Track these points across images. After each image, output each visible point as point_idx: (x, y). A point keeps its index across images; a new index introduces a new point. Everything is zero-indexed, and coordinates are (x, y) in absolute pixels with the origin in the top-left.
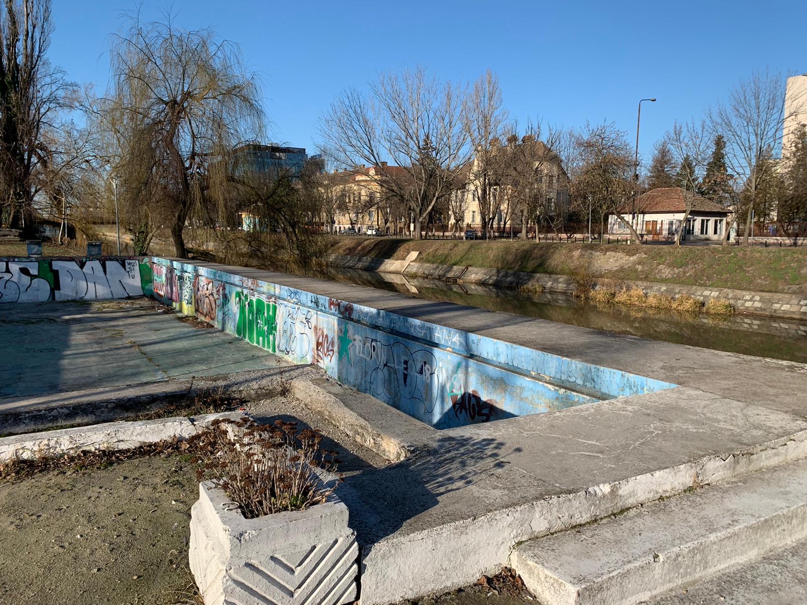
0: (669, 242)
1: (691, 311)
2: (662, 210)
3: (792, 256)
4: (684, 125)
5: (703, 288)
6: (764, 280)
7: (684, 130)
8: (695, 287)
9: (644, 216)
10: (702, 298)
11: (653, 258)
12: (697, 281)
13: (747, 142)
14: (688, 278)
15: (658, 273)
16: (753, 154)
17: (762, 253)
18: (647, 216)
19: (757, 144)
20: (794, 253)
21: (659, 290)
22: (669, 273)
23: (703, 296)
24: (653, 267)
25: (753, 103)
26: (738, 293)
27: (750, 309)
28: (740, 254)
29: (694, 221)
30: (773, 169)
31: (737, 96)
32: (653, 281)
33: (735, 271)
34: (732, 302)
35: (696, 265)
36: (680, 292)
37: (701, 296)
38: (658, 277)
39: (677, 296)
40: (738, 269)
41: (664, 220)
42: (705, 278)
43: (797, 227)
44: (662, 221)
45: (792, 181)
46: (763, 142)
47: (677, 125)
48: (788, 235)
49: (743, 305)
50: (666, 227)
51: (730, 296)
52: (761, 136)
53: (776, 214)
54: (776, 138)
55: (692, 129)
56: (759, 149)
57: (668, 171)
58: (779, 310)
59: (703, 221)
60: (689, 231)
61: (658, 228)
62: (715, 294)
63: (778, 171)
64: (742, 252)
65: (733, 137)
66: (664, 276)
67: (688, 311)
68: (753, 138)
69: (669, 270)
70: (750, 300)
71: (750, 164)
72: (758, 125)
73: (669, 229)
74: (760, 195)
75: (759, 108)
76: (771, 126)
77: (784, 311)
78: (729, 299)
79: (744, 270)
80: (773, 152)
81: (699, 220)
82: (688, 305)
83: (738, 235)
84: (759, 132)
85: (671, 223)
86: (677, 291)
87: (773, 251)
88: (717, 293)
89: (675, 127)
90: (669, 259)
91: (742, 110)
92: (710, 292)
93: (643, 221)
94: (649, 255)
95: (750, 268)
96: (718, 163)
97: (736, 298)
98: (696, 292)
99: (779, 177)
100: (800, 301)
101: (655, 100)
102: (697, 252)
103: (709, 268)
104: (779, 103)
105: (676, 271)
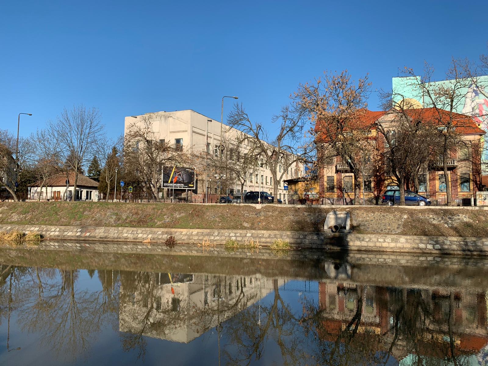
6: (65, 219)
8: (27, 226)
11: (11, 209)
12: (30, 222)
14: (26, 220)
15: (10, 218)
17: (69, 204)
21: (6, 229)
22: (17, 218)
24: (8, 215)
26: (49, 227)
27: (53, 236)
28: (58, 205)
29: (81, 191)
32: (4, 224)
34: (43, 233)
35: (33, 213)
38: (9, 221)
40: (54, 214)
42: (35, 220)
49: (49, 234)
51: (45, 229)
58: (66, 235)
66: (13, 220)
69: (17, 216)
70: (54, 231)
77: (68, 236)
78: (42, 231)
79: (57, 214)
81: (84, 191)
83: (99, 199)
88: (38, 228)
90: (20, 209)
92: (34, 228)
94: (9, 207)
95: (61, 213)
97: (47, 231)
98: (27, 229)
100: (77, 230)
101: (31, 115)
103: (40, 213)
105: (21, 216)
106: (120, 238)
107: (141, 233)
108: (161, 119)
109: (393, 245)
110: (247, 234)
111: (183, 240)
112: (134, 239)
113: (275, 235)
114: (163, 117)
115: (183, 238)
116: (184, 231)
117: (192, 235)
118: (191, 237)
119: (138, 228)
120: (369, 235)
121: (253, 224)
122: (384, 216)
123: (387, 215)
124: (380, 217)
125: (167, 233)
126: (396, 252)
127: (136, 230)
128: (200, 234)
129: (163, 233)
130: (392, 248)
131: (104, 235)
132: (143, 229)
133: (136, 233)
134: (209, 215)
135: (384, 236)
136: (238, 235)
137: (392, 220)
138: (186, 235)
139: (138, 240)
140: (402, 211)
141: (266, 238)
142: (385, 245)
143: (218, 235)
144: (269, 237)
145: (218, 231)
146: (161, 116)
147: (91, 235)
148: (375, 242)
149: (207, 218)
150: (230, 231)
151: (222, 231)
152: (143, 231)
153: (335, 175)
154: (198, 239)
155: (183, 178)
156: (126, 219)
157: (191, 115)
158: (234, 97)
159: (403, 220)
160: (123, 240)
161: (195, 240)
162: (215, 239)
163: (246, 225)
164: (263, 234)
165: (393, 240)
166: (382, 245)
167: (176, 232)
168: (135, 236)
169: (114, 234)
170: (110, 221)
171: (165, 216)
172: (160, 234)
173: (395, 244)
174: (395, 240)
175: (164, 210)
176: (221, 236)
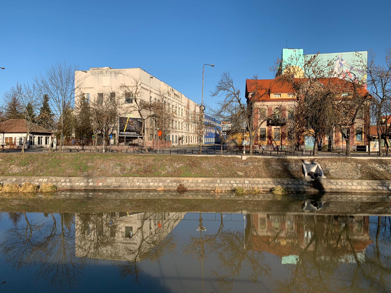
0: (19, 150)
1: (32, 192)
2: (15, 131)
3: (83, 157)
4: (23, 85)
5: (38, 177)
6: (70, 170)
7: (23, 88)
8: (34, 177)
9: (4, 134)
10: (38, 183)
11: (7, 161)
12: (35, 173)
13: (57, 98)
14: (29, 172)
15: (10, 170)
16: (61, 105)
17: (68, 156)
18: (5, 134)
19: (63, 100)
20: (84, 155)
21: (11, 180)
22: (18, 170)
23: (39, 182)
24: (7, 167)
25: (59, 79)
26: (58, 178)
27: (64, 187)
28: (58, 157)
29: (34, 137)
30: (71, 113)
31: (50, 74)
32: (7, 176)
33: (56, 167)
34: (55, 184)
35: (34, 164)
36: (24, 181)
37: (37, 182)
38: (10, 173)
39: (23, 183)
40: (57, 165)
41: (16, 137)
42: (39, 171)
43: (84, 141)
44: (15, 138)
45: (80, 119)
46: (65, 99)
47: (19, 84)
48: (80, 145)
49: (61, 184)
50: (18, 141)
51: (54, 180)
52: (64, 96)
53: (74, 135)
54: (72, 98)
55: (28, 88)
56: (63, 102)
57: (18, 110)
58: (79, 185)
59: (39, 138)
60: (31, 143)
61: (13, 141)
62: (45, 180)
63: (74, 114)
64: (59, 155)
65: (50, 95)
66: (14, 172)
67: (30, 193)
68: (60, 97)
69: (17, 168)
70: (64, 182)
71: (60, 110)
72: (62, 90)
73: (20, 142)
74: (66, 126)
75: (62, 82)
76: (69, 91)
77: (81, 186)
78: (53, 182)
79: (60, 166)
80: (71, 105)
81: (37, 137)
82: (30, 189)
83: (57, 145)
84: (63, 94)
85: (21, 139)
86: (23, 180)
87: (74, 155)
88: (47, 179)
89: (18, 86)
90: (17, 161)
91: (53, 81)
92: (42, 179)
93: (3, 137)
94: (4, 159)
95: (63, 164)
96: (46, 108)
97: (57, 182)
98: (34, 180)
99: (74, 117)
100: (88, 180)
101: (4, 69)
102: (34, 156)
103: (41, 165)
104: (72, 81)
105: (22, 168)
106: (133, 187)
107: (152, 182)
108: (111, 74)
109: (359, 187)
110: (244, 181)
111: (192, 187)
112: (147, 187)
113: (268, 182)
114: (113, 73)
115: (191, 186)
116: (190, 180)
117: (198, 182)
118: (198, 185)
119: (147, 178)
120: (340, 180)
121: (246, 173)
122: (344, 165)
123: (346, 164)
124: (342, 166)
125: (175, 181)
126: (364, 193)
127: (146, 179)
128: (204, 181)
129: (171, 182)
130: (360, 190)
131: (117, 185)
132: (153, 178)
133: (147, 182)
134: (205, 165)
135: (351, 181)
136: (238, 182)
137: (351, 168)
138: (193, 183)
139: (151, 188)
140: (356, 161)
141: (262, 184)
142: (354, 187)
143: (221, 183)
144: (264, 184)
145: (220, 179)
146: (111, 72)
147: (104, 185)
148: (346, 186)
149: (205, 168)
150: (230, 179)
151: (224, 179)
152: (152, 180)
153: (267, 128)
154: (205, 186)
155: (135, 128)
156: (131, 170)
157: (140, 73)
158: (212, 65)
159: (359, 168)
160: (137, 188)
161: (202, 187)
162: (220, 186)
163: (240, 173)
164: (259, 181)
165: (358, 183)
166: (352, 188)
167: (183, 181)
168: (147, 185)
169: (126, 183)
170: (115, 171)
171: (166, 167)
172: (170, 183)
173: (361, 187)
174: (360, 184)
175: (164, 161)
176: (224, 183)
